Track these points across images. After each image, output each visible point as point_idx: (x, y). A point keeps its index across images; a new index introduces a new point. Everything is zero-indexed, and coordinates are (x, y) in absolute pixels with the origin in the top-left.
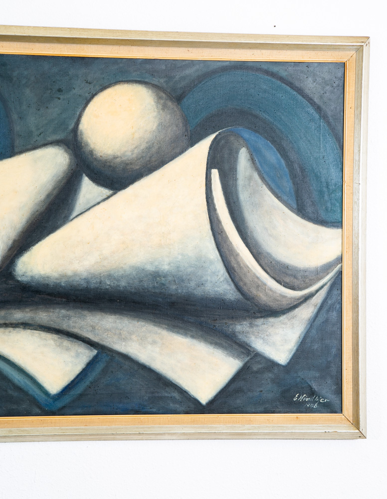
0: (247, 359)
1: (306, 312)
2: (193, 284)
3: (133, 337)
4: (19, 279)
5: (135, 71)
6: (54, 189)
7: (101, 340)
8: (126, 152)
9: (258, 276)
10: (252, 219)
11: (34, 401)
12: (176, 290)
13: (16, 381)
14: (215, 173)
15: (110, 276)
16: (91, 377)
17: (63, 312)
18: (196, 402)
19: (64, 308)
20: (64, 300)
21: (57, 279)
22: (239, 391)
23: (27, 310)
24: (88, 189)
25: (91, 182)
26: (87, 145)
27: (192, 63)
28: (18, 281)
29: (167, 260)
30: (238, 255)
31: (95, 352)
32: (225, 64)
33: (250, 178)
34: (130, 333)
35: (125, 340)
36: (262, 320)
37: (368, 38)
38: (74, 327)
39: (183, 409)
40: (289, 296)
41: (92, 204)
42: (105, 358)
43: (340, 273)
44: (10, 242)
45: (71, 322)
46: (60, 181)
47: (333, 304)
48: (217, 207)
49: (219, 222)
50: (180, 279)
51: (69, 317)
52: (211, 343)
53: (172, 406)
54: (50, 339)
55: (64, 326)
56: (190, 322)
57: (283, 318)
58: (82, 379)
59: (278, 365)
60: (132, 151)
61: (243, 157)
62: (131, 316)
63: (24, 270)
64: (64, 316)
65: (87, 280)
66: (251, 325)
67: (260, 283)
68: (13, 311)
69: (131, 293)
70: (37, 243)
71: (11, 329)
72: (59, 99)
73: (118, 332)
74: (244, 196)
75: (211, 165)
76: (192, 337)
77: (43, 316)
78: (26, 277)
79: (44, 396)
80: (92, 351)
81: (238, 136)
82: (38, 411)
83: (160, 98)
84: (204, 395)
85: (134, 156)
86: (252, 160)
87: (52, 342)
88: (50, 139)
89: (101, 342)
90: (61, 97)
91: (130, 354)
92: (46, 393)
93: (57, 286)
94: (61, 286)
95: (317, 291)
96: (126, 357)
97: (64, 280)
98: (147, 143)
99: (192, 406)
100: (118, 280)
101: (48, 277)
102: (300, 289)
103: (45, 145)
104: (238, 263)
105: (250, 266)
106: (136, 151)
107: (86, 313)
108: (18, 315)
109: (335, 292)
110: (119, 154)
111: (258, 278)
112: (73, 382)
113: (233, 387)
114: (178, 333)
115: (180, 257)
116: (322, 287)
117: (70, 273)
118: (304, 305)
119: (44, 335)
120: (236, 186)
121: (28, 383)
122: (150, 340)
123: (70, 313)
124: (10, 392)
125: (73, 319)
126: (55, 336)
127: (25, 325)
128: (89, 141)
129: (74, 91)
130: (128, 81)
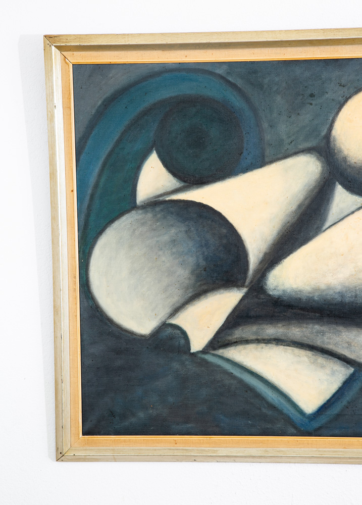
4: (271, 293)
6: (306, 199)
7: (358, 357)
11: (289, 420)
13: (270, 399)
16: (348, 397)
17: (317, 327)
19: (318, 323)
20: (317, 315)
21: (310, 293)
23: (280, 325)
24: (342, 198)
25: (344, 191)
26: (340, 151)
28: (270, 295)
31: (352, 370)
38: (329, 343)
41: (346, 213)
44: (261, 255)
45: (325, 338)
46: (312, 191)
51: (323, 333)
54: (304, 356)
55: (318, 342)
58: (338, 399)
63: (275, 284)
64: (318, 332)
65: (341, 294)
68: (265, 327)
70: (289, 255)
71: (263, 345)
72: (311, 104)
77: (296, 331)
78: (278, 291)
79: (299, 415)
80: (348, 368)
82: (293, 431)
87: (306, 359)
88: (301, 147)
90: (314, 102)
92: (301, 412)
93: (310, 300)
94: (314, 301)
97: (317, 294)
101: (300, 291)
103: (296, 153)
107: (341, 328)
108: (271, 330)
112: (329, 401)
117: (323, 287)
119: (297, 351)
121: (282, 401)
123: (325, 328)
124: (264, 410)
125: (328, 335)
126: (309, 353)
127: (277, 341)
128: (343, 147)
129: (327, 96)
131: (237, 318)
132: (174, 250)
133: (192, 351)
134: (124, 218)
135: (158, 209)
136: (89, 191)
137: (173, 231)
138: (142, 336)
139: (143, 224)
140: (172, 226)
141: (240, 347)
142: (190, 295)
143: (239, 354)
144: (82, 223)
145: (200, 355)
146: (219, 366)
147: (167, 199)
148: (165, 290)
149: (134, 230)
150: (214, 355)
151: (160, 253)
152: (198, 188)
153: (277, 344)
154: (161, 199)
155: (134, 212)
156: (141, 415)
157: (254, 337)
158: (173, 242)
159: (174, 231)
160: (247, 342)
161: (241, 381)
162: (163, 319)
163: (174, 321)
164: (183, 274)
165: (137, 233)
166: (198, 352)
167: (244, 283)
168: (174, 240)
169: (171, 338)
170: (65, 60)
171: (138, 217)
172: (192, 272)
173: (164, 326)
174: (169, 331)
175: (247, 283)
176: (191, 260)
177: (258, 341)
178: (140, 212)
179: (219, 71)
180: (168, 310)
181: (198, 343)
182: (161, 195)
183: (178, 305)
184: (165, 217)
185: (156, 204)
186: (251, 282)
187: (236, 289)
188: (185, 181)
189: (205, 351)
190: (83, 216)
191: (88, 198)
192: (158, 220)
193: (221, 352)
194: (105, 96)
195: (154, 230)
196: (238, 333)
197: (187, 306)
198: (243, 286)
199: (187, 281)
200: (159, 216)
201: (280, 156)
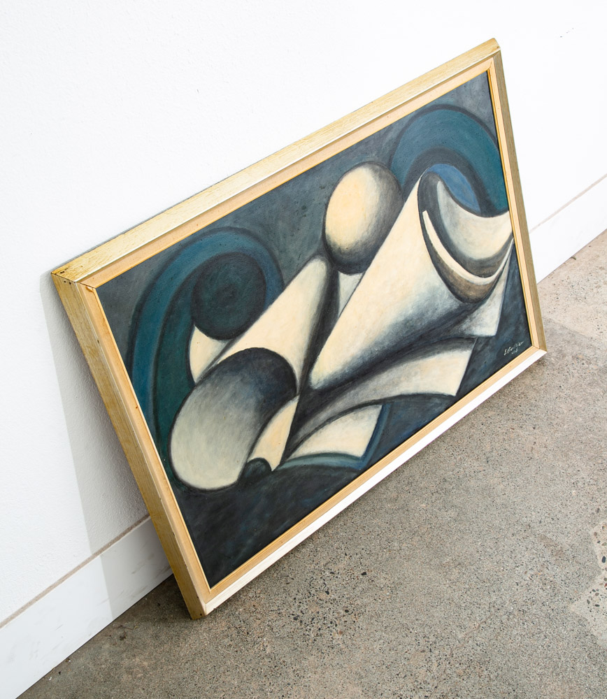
0: (473, 346)
1: (500, 289)
2: (430, 313)
3: (402, 379)
4: (316, 388)
5: (354, 157)
6: (321, 298)
7: (382, 395)
8: (363, 234)
9: (468, 279)
10: (456, 237)
11: (351, 470)
12: (421, 324)
13: (335, 465)
14: (425, 214)
15: (376, 344)
16: (382, 427)
17: (352, 392)
18: (450, 397)
19: (352, 389)
20: (350, 383)
21: (342, 370)
22: (473, 370)
23: (328, 408)
24: (346, 281)
25: (345, 275)
26: (335, 245)
27: (390, 127)
28: (316, 390)
29: (410, 306)
30: (452, 271)
31: (381, 407)
32: (412, 115)
33: (448, 205)
34: (399, 378)
35: (397, 385)
36: (476, 311)
37: (494, 39)
38: (363, 398)
39: (443, 408)
40: (488, 283)
41: (350, 294)
42: (388, 406)
43: (514, 245)
44: (302, 363)
45: (359, 396)
46: (324, 288)
47: (514, 272)
48: (432, 242)
49: (436, 253)
50: (421, 316)
51: (357, 393)
52: (450, 349)
53: (437, 410)
54: (348, 419)
55: (356, 402)
56: (435, 343)
57: (488, 301)
58: (377, 432)
59: (488, 338)
60: (367, 231)
61: (440, 187)
62: (397, 364)
63: (317, 380)
64: (354, 395)
65: (362, 357)
66: (471, 320)
67: (470, 284)
68: (318, 415)
69: (393, 347)
70: (322, 347)
71: (321, 430)
72: (305, 216)
73: (391, 382)
74: (447, 222)
75: (422, 207)
76: (438, 353)
77: (340, 405)
78: (321, 382)
79: (355, 462)
80: (378, 407)
81: (435, 173)
82: (355, 474)
83: (376, 171)
84: (453, 392)
85: (370, 233)
86: (447, 189)
87: (351, 420)
88: (307, 257)
89: (383, 397)
90: (307, 213)
91: (403, 393)
92: (356, 458)
93: (344, 374)
94: (346, 374)
95: (503, 268)
96: (401, 397)
97: (346, 368)
98: (376, 216)
99: (447, 401)
100: (382, 343)
101: (335, 373)
102: (493, 273)
103: (305, 265)
104: (454, 278)
105: (462, 276)
106: (370, 229)
107: (367, 382)
108: (323, 416)
109: (514, 262)
110: (359, 239)
111: (468, 281)
112: (371, 438)
113: (469, 371)
114: (429, 356)
115: (418, 297)
116: (505, 265)
117: (349, 359)
118: (498, 284)
119: (343, 418)
120: (440, 217)
121: (343, 460)
122: (413, 373)
123: (357, 389)
124: (333, 475)
125: (360, 393)
126: (352, 414)
127: (330, 420)
128: (336, 240)
129: (314, 202)
130: (351, 169)
131: (299, 421)
132: (237, 402)
133: (273, 470)
134: (188, 401)
135: (213, 376)
136: (151, 398)
137: (231, 386)
138: (232, 485)
139: (206, 396)
140: (229, 382)
141: (306, 443)
142: (259, 429)
143: (304, 450)
144: (154, 427)
145: (279, 469)
146: (295, 467)
147: (219, 363)
148: (239, 438)
149: (200, 406)
150: (289, 461)
151: (227, 411)
152: (240, 338)
153: (330, 423)
154: (213, 365)
155: (194, 391)
156: (250, 541)
157: (313, 429)
158: (234, 395)
159: (233, 384)
160: (309, 435)
161: (313, 467)
162: (244, 461)
163: (253, 457)
164: (249, 416)
165: (203, 407)
166: (277, 467)
167: (296, 392)
168: (235, 394)
169: (254, 471)
170: (87, 289)
171: (199, 394)
172: (256, 410)
173: (247, 465)
174: (252, 467)
175: (298, 392)
176: (252, 402)
177: (317, 429)
178: (200, 387)
179: (227, 224)
180: (246, 452)
181: (274, 463)
182: (213, 363)
183: (252, 443)
184: (221, 379)
185: (215, 371)
186: (301, 388)
187: (291, 401)
189: (282, 462)
190: (152, 422)
191: (151, 404)
192: (216, 386)
193: (293, 456)
194: (136, 302)
195: (216, 395)
196: (301, 434)
198: (295, 396)
199: (254, 420)
200: (216, 381)
201: (295, 273)
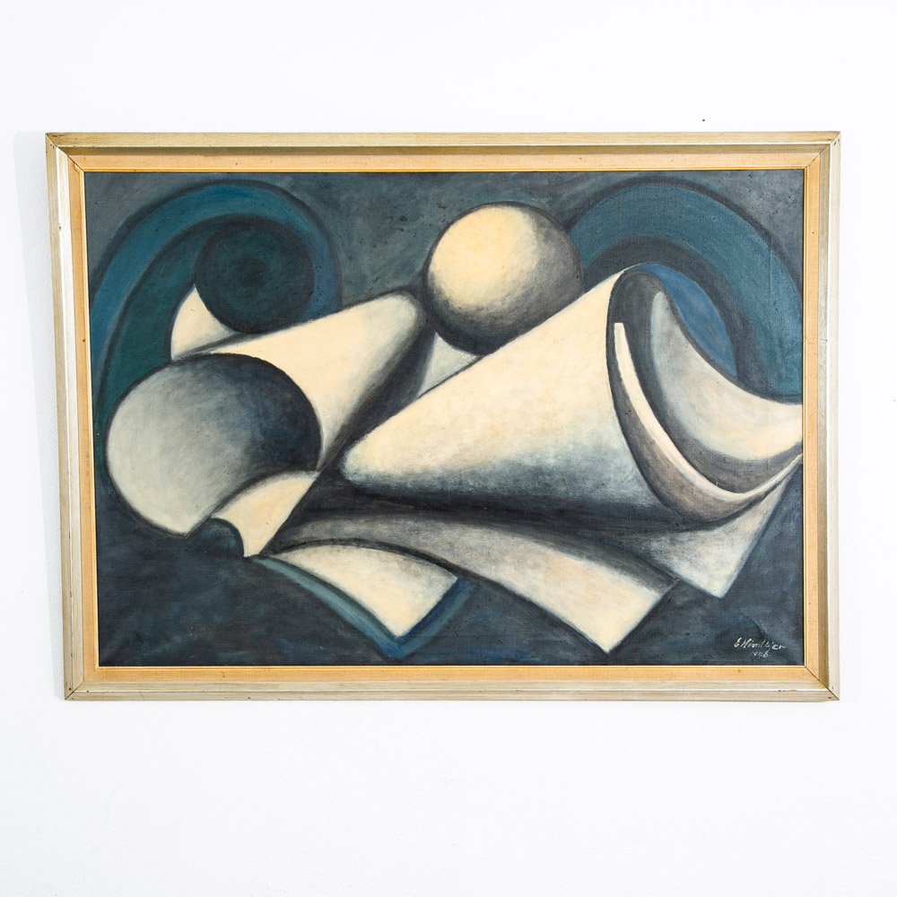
0: (667, 589)
1: (751, 524)
2: (589, 484)
3: (507, 558)
4: (350, 479)
5: (507, 189)
6: (396, 354)
7: (463, 562)
8: (494, 301)
9: (683, 472)
10: (673, 392)
11: (372, 645)
12: (567, 492)
13: (348, 618)
14: (619, 328)
15: (473, 474)
16: (449, 614)
17: (410, 523)
18: (596, 648)
19: (411, 518)
20: (411, 507)
21: (401, 478)
22: (656, 634)
23: (362, 521)
24: (443, 354)
25: (446, 345)
26: (440, 292)
27: (586, 175)
28: (349, 482)
29: (552, 451)
30: (653, 443)
31: (454, 579)
32: (632, 175)
33: (670, 335)
34: (503, 553)
35: (495, 562)
36: (688, 534)
37: (838, 133)
38: (426, 544)
39: (577, 658)
40: (726, 500)
41: (448, 374)
42: (468, 587)
43: (800, 467)
44: (338, 428)
45: (421, 538)
46: (404, 344)
47: (790, 512)
48: (622, 376)
49: (626, 396)
50: (571, 478)
51: (418, 531)
52: (616, 567)
53: (562, 653)
54: (393, 561)
55: (412, 543)
56: (585, 538)
57: (718, 531)
58: (437, 615)
59: (712, 597)
60: (503, 300)
61: (659, 304)
62: (503, 529)
63: (356, 467)
64: (411, 530)
65: (442, 480)
66: (673, 542)
67: (684, 482)
68: (343, 523)
69: (503, 497)
70: (373, 429)
71: (340, 547)
72: (402, 230)
73: (485, 552)
74: (660, 360)
75: (615, 314)
76: (590, 558)
77: (383, 529)
78: (360, 475)
79: (385, 638)
80: (450, 577)
81: (653, 276)
82: (378, 658)
83: (541, 225)
84: (607, 639)
85: (506, 306)
86: (672, 309)
87: (395, 565)
88: (389, 286)
89: (463, 566)
90: (405, 228)
91: (502, 582)
92: (389, 634)
93: (401, 488)
94: (406, 488)
95: (767, 493)
96: (497, 586)
97: (410, 480)
98: (523, 288)
99: (590, 654)
100: (485, 480)
101: (389, 476)
102: (742, 490)
103: (383, 294)
104: (653, 454)
105: (670, 459)
106: (508, 300)
107: (441, 524)
108: (350, 528)
109: (794, 494)
110: (484, 304)
111: (682, 475)
112: (424, 619)
113: (647, 628)
114: (569, 552)
115: (571, 447)
116: (774, 488)
117: (418, 470)
118: (749, 513)
119: (384, 554)
120: (649, 346)
121: (365, 620)
122: (530, 562)
123: (420, 525)
124: (341, 633)
125: (424, 534)
126: (400, 557)
127: (359, 542)
128: (444, 287)
129: (423, 219)
130: (496, 204)
131: (306, 512)
132: (222, 421)
133: (246, 555)
134: (154, 377)
135: (199, 366)
136: (107, 342)
137: (220, 395)
138: (179, 535)
139: (180, 386)
140: (219, 388)
141: (310, 550)
142: (243, 481)
143: (305, 559)
144: (98, 384)
145: (256, 561)
146: (281, 575)
147: (212, 352)
148: (210, 474)
149: (168, 394)
150: (275, 560)
151: (203, 424)
152: (253, 338)
153: (358, 546)
154: (204, 352)
155: (167, 369)
156: (178, 639)
157: (328, 537)
158: (221, 410)
159: (222, 395)
160: (319, 543)
161: (310, 595)
162: (207, 513)
163: (221, 516)
164: (234, 453)
165: (172, 397)
166: (254, 556)
167: (316, 465)
168: (222, 408)
169: (218, 537)
170: (74, 166)
171: (173, 377)
172: (246, 451)
173: (209, 521)
174: (216, 528)
175: (318, 466)
176: (245, 434)
177: (333, 542)
178: (176, 369)
179: (281, 184)
180: (213, 501)
181: (253, 545)
182: (204, 348)
183: (227, 494)
184: (209, 377)
185: (198, 359)
186: (324, 464)
187: (304, 473)
188: (236, 330)
189: (263, 555)
190: (99, 375)
191: (105, 350)
192: (199, 381)
193: (283, 556)
194: (128, 215)
195: (194, 393)
196: (307, 531)
197: (239, 495)
198: (313, 469)
199: (239, 463)
200: (201, 375)
201: (363, 297)
